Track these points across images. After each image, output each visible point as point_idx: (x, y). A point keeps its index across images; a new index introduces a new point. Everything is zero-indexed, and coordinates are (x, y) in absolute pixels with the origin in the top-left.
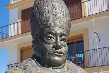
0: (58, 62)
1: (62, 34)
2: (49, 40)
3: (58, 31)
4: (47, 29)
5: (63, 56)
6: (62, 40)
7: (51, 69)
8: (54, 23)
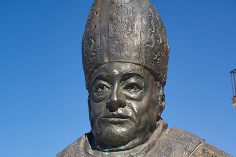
0: (117, 138)
1: (125, 75)
2: (100, 93)
3: (115, 71)
4: (96, 70)
5: (131, 122)
6: (130, 87)
7: (107, 154)
8: (108, 54)
